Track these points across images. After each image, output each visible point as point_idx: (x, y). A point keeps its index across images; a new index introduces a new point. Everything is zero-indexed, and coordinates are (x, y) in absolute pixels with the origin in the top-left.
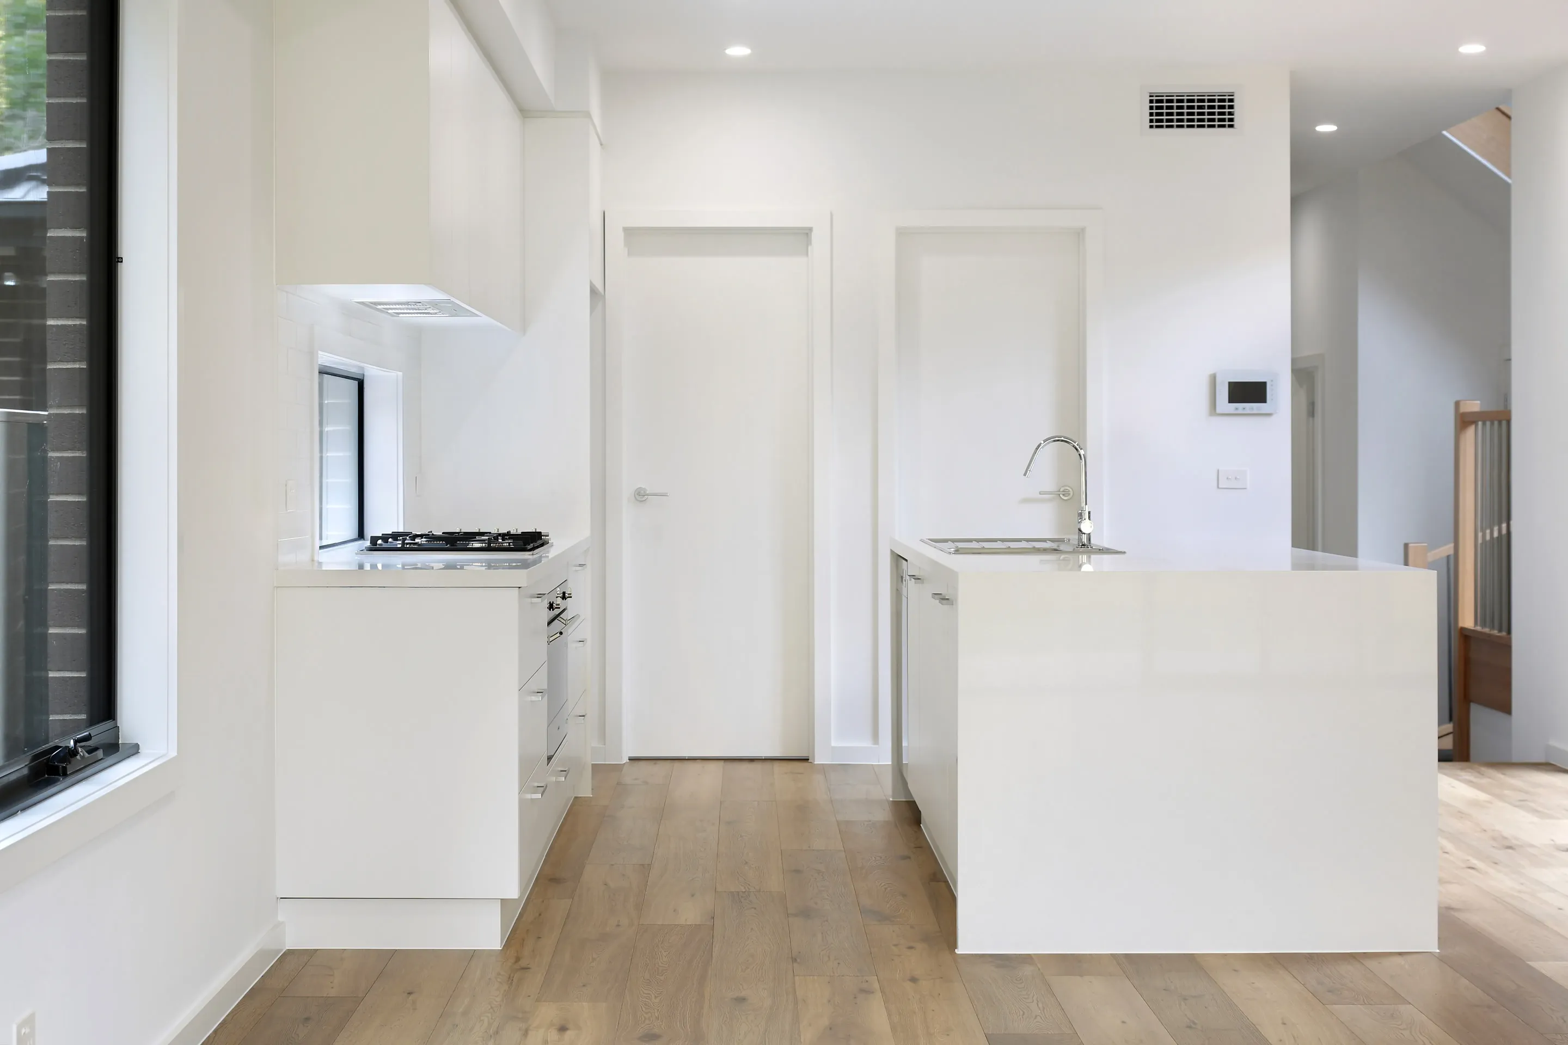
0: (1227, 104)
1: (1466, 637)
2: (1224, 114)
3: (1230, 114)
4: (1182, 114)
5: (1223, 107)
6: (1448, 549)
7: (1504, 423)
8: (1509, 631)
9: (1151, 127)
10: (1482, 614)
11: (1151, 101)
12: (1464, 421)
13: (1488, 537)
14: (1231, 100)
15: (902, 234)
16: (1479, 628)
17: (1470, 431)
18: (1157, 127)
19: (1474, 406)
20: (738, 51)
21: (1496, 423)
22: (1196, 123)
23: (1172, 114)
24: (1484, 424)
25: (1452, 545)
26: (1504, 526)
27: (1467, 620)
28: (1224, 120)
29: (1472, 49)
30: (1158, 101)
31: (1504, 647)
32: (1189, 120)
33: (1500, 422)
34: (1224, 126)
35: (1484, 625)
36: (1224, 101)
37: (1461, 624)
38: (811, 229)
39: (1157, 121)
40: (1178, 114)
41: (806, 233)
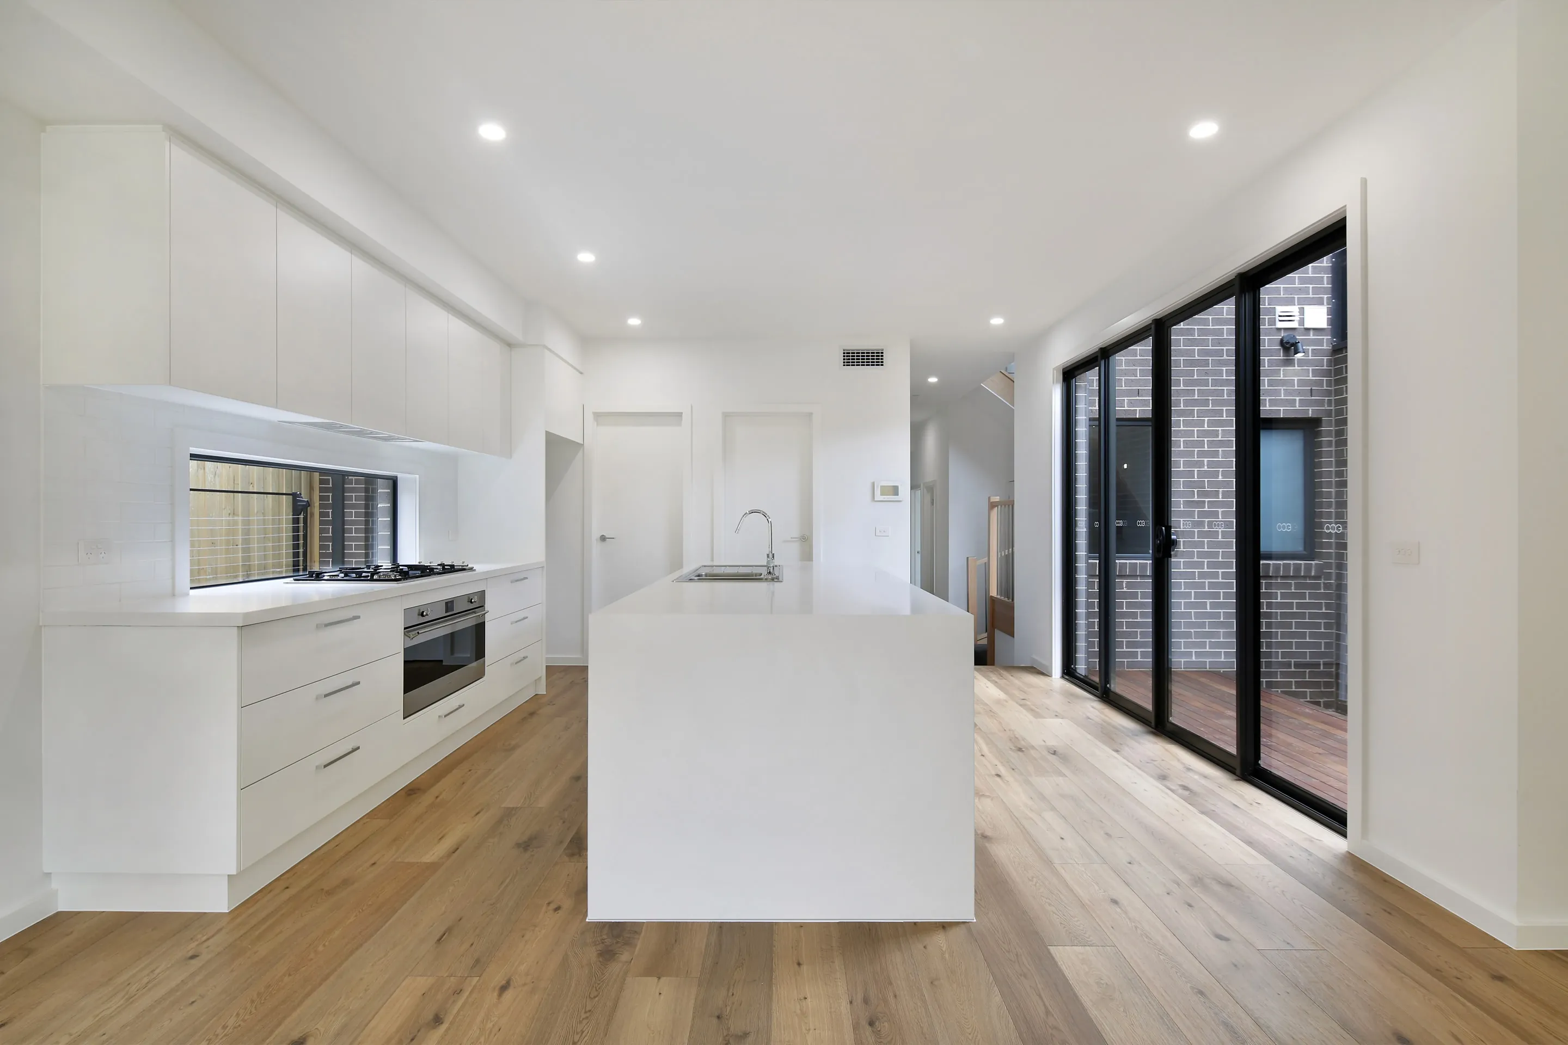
0: (880, 354)
1: (993, 599)
2: (879, 359)
3: (882, 359)
4: (859, 359)
5: (879, 356)
6: (986, 560)
7: (1011, 506)
8: (1013, 600)
9: (844, 365)
10: (1000, 591)
11: (844, 353)
12: (992, 505)
13: (1003, 555)
14: (882, 353)
15: (726, 416)
16: (999, 597)
17: (995, 512)
18: (847, 365)
19: (997, 499)
20: (634, 322)
21: (1007, 506)
22: (865, 364)
23: (854, 359)
24: (1001, 506)
25: (987, 558)
26: (1010, 550)
27: (994, 592)
28: (879, 362)
29: (997, 321)
30: (847, 353)
31: (1011, 608)
32: (862, 362)
33: (1009, 506)
34: (879, 365)
35: (1001, 595)
36: (879, 353)
37: (991, 595)
38: (682, 413)
39: (847, 362)
40: (857, 359)
41: (680, 415)
